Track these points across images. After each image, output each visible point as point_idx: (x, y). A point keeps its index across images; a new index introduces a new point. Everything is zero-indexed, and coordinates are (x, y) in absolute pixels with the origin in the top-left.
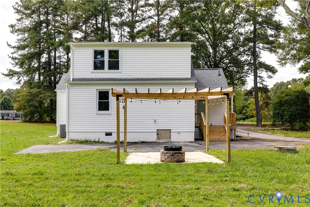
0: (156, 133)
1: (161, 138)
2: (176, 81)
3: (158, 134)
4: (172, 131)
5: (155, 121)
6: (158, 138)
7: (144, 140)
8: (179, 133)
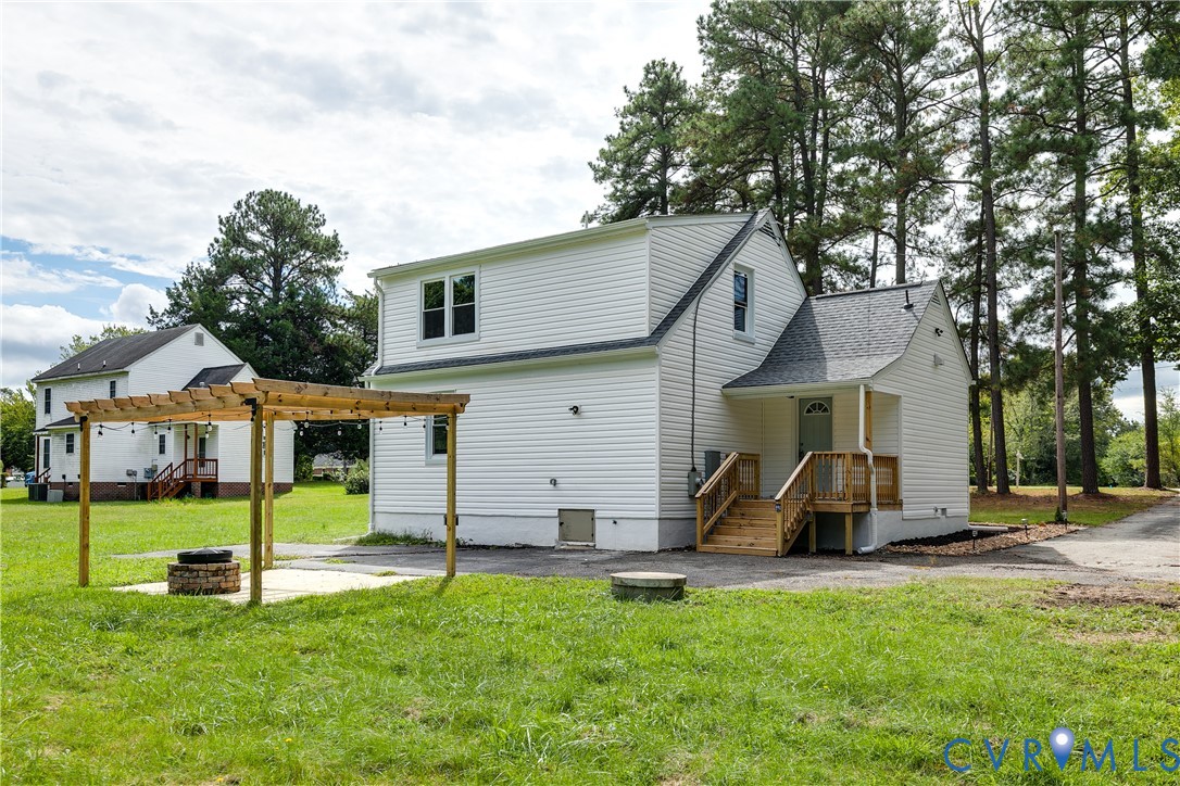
0: (557, 521)
1: (569, 538)
2: (603, 353)
3: (561, 524)
4: (597, 514)
5: (554, 482)
6: (563, 537)
7: (528, 542)
8: (615, 523)
